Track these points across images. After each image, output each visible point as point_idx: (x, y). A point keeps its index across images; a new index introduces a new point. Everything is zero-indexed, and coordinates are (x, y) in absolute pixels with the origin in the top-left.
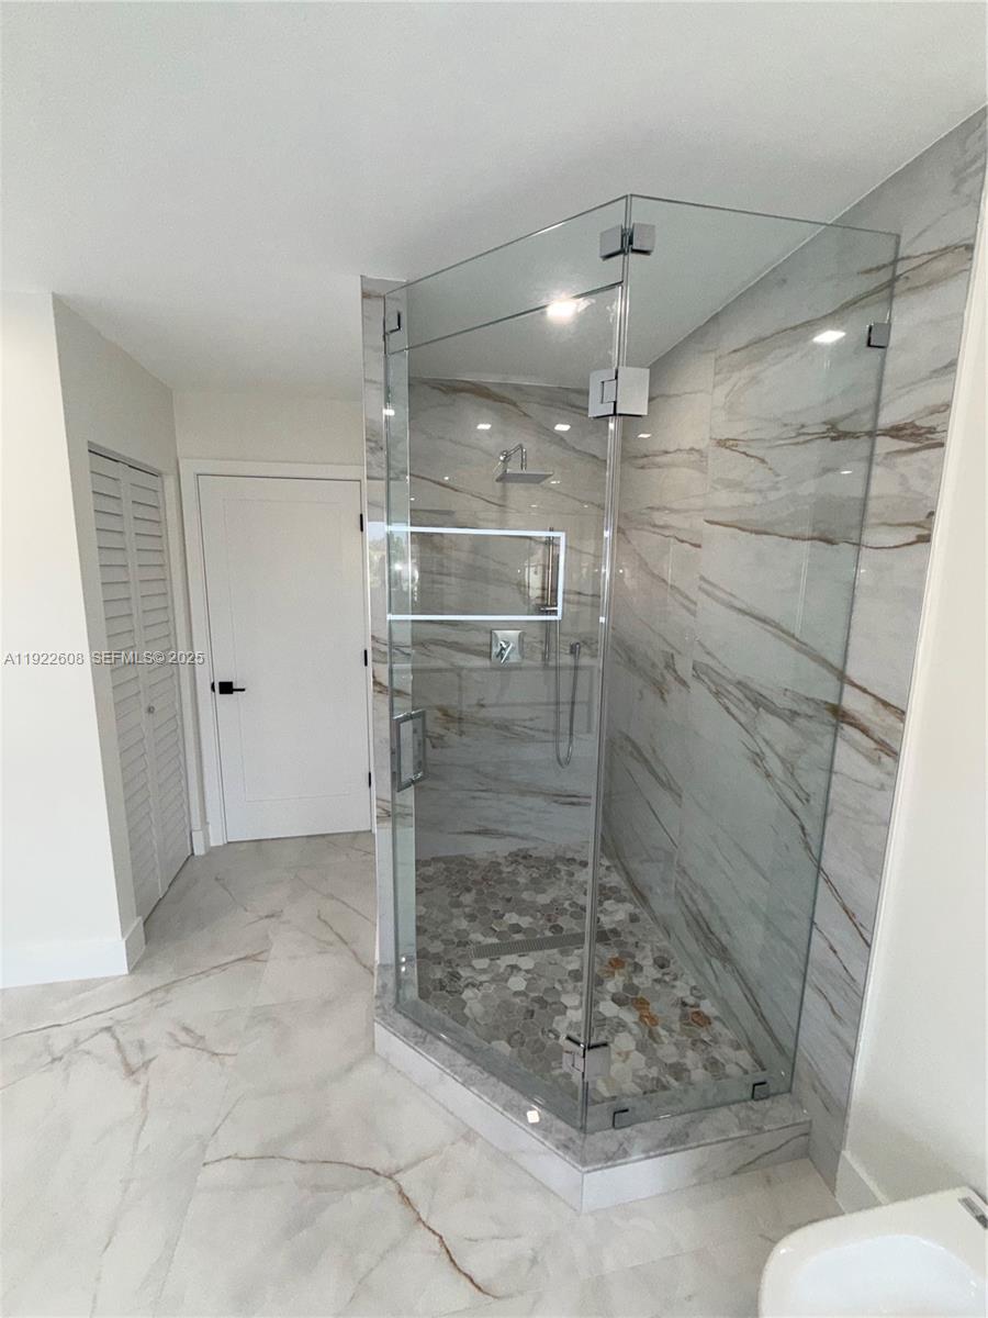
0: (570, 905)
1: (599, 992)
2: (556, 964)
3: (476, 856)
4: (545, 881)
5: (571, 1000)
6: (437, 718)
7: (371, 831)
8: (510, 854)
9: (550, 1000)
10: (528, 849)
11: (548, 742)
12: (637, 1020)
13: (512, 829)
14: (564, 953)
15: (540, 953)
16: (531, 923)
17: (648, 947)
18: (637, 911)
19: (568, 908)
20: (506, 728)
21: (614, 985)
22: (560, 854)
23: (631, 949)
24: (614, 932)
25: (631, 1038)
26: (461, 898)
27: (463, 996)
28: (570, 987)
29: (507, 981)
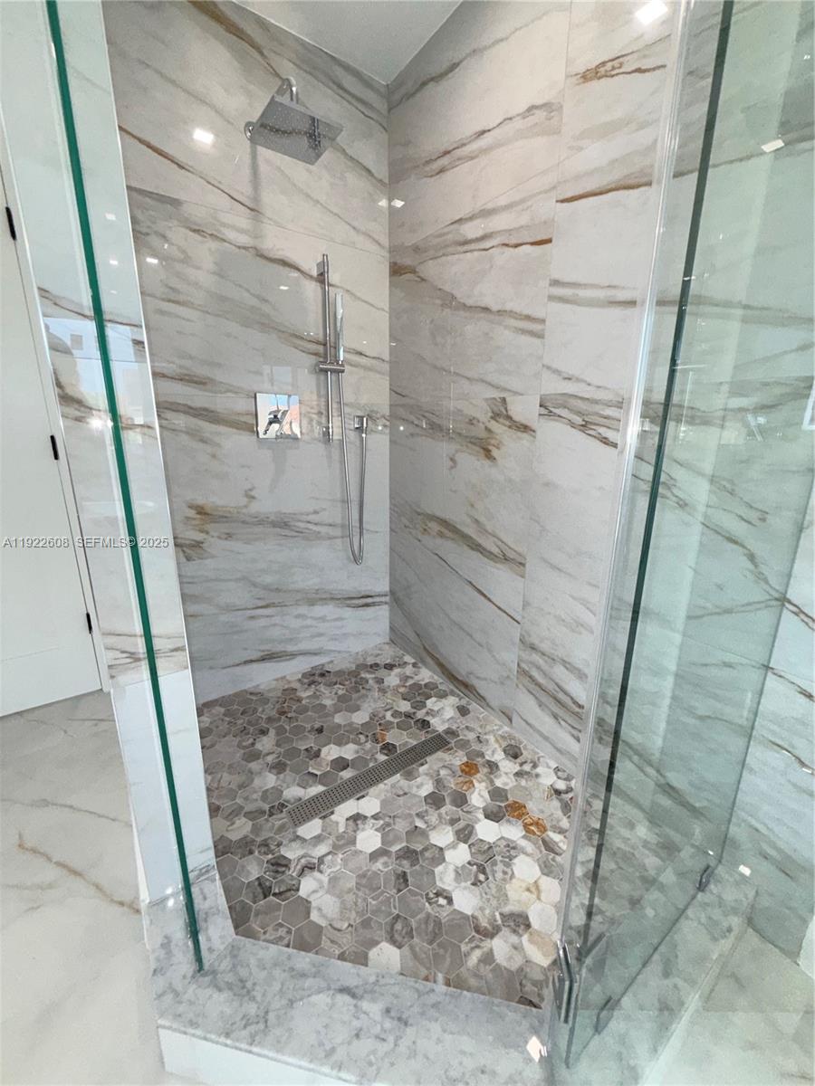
0: (392, 715)
1: (468, 812)
2: (405, 794)
3: (262, 687)
4: (355, 696)
5: (442, 837)
6: (188, 518)
7: (101, 690)
8: (304, 675)
9: (419, 847)
10: (323, 665)
11: (335, 538)
12: (524, 833)
13: (303, 646)
14: (410, 776)
15: (381, 786)
16: (357, 752)
17: (491, 738)
18: (464, 702)
19: (392, 719)
20: (285, 525)
21: (479, 797)
22: (361, 661)
23: (475, 747)
24: (450, 732)
25: (528, 859)
26: (258, 746)
27: (303, 892)
28: (433, 818)
29: (353, 842)
